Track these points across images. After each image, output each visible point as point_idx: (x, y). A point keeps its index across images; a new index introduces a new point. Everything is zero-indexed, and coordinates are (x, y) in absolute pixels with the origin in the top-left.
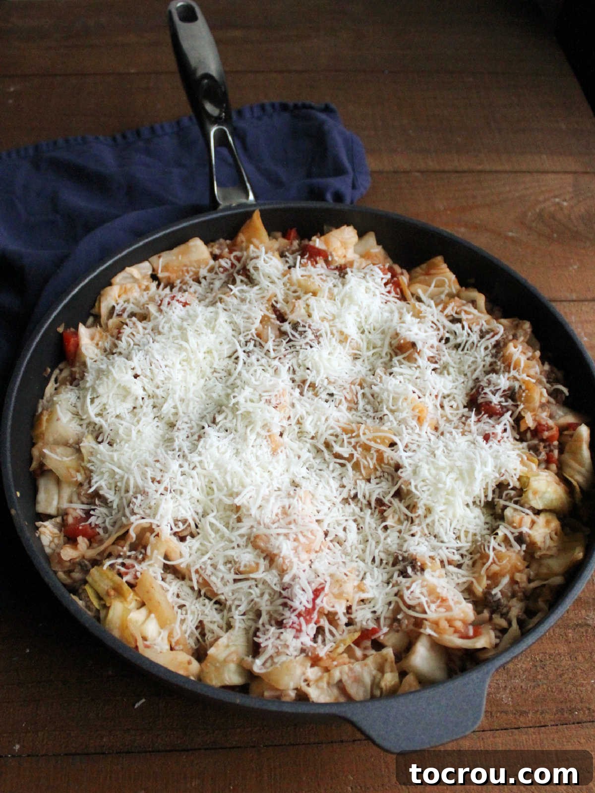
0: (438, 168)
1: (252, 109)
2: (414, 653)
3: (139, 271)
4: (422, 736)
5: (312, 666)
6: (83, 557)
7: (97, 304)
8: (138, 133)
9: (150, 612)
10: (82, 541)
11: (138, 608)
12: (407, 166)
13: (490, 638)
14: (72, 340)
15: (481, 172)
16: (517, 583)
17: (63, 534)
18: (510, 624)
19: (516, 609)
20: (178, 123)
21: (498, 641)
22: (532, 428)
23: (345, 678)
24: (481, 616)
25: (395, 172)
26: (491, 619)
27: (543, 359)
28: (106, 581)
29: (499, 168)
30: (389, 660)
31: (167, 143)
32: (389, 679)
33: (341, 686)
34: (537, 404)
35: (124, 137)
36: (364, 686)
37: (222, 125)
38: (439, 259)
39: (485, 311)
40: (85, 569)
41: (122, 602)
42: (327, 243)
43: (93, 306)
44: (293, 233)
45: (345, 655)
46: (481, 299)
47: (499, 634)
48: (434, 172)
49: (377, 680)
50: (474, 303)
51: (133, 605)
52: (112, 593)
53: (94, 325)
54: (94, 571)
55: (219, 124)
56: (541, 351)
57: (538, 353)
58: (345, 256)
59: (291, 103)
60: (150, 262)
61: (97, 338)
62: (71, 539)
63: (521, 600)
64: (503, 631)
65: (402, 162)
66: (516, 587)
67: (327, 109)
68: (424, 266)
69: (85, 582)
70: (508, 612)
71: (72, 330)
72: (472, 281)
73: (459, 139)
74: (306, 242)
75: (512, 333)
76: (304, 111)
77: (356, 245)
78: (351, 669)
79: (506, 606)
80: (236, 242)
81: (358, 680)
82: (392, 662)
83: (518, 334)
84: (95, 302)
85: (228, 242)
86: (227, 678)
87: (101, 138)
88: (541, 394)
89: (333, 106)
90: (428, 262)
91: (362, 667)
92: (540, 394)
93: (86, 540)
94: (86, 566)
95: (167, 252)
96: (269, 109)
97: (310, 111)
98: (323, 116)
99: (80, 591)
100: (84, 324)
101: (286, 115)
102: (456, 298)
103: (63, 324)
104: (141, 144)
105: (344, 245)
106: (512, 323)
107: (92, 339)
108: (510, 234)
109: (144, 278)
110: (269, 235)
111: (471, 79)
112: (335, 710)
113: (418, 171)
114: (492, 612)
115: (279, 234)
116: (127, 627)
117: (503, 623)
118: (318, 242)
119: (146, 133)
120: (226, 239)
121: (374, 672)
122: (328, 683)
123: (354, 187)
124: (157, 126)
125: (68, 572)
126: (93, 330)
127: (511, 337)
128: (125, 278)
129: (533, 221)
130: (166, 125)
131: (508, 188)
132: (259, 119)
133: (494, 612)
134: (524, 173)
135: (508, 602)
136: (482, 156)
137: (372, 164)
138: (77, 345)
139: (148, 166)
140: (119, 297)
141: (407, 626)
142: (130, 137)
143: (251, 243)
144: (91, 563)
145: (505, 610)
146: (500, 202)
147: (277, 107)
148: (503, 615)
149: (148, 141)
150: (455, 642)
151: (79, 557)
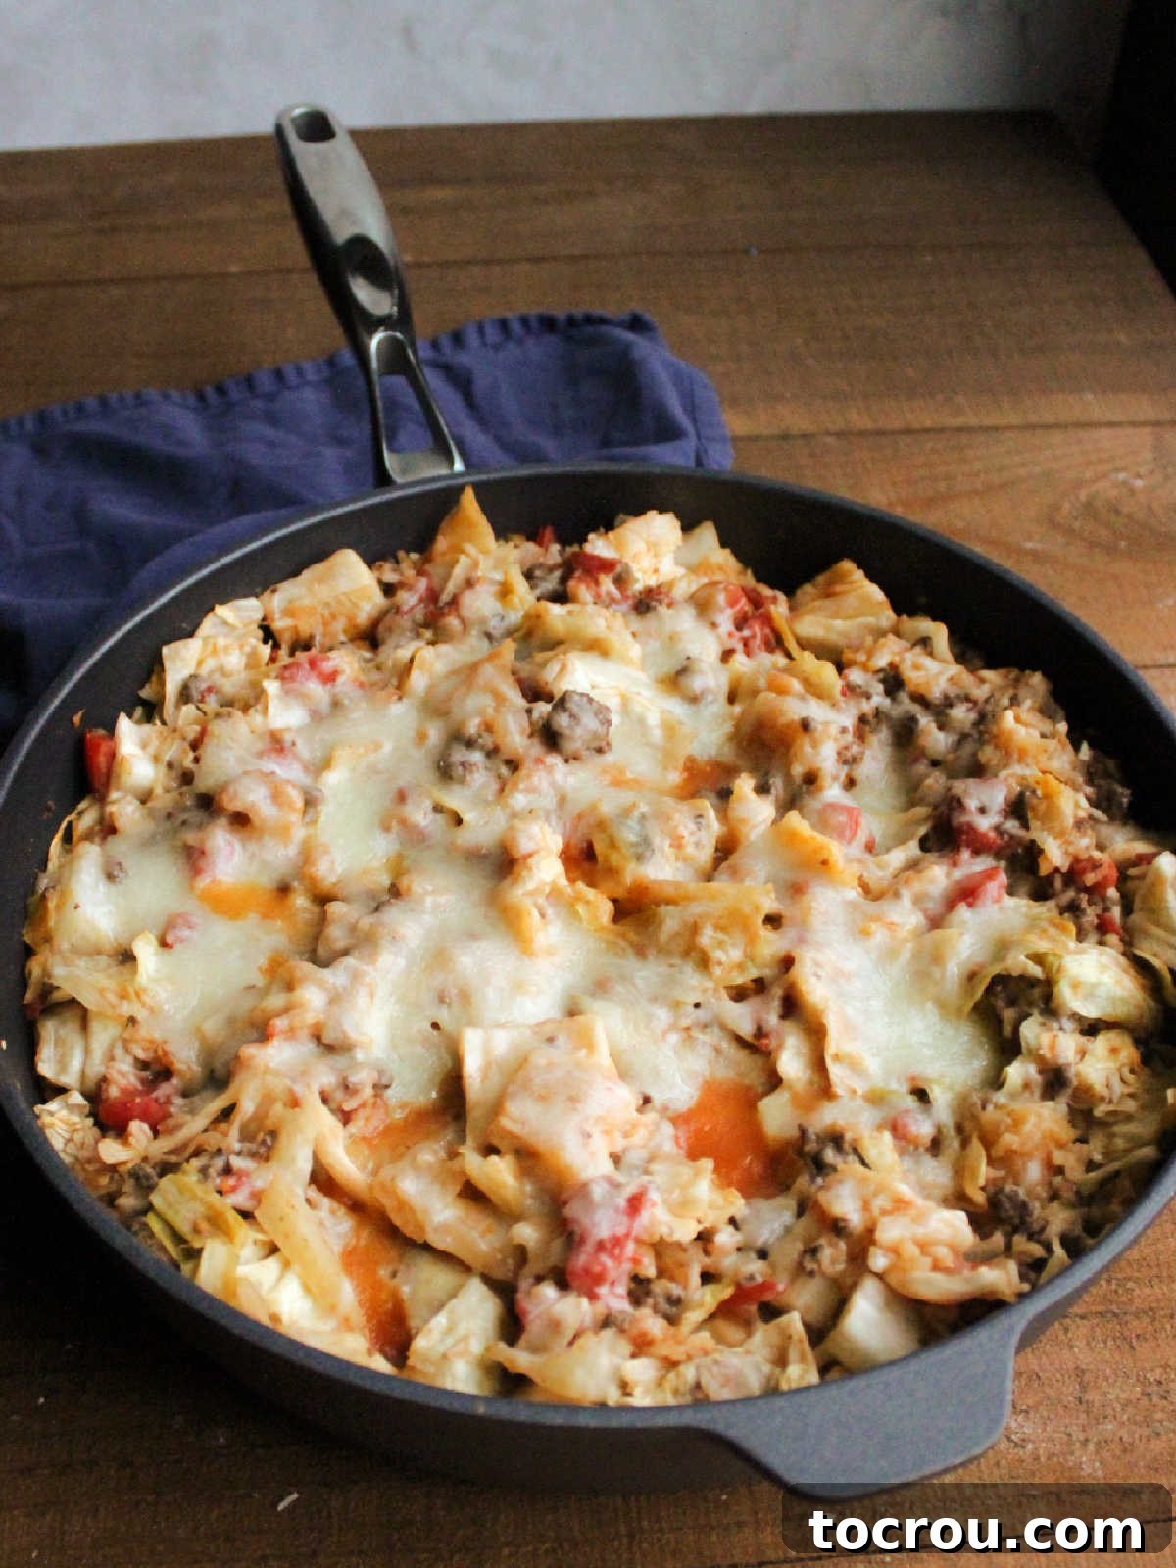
0: (869, 425)
1: (481, 329)
2: (849, 1316)
3: (239, 615)
5: (635, 1355)
6: (144, 1160)
7: (155, 676)
8: (249, 382)
9: (286, 1265)
10: (138, 1129)
11: (262, 1259)
12: (806, 425)
14: (104, 748)
15: (960, 430)
16: (1060, 1170)
18: (1049, 1248)
19: (1058, 1220)
21: (1026, 1285)
22: (1064, 870)
23: (706, 1378)
24: (989, 1240)
25: (785, 437)
26: (1009, 1247)
27: (1075, 739)
28: (192, 1205)
29: (999, 421)
30: (795, 1337)
31: (311, 401)
32: (798, 1375)
34: (1070, 822)
35: (221, 390)
37: (393, 329)
38: (847, 565)
39: (948, 655)
40: (144, 1182)
41: (225, 1243)
42: (619, 546)
44: (548, 533)
45: (704, 1333)
46: (939, 633)
47: (1026, 1271)
48: (862, 433)
49: (773, 1380)
50: (924, 642)
51: (248, 1251)
52: (205, 1227)
53: (148, 719)
54: (166, 1184)
55: (387, 328)
56: (1068, 722)
57: (1063, 727)
58: (656, 571)
59: (560, 314)
60: (259, 600)
61: (155, 743)
62: (115, 1127)
63: (1072, 1206)
64: (1036, 1266)
66: (1058, 1180)
67: (637, 324)
68: (821, 579)
69: (147, 1209)
70: (1043, 1229)
71: (102, 730)
72: (921, 602)
73: (911, 371)
74: (576, 547)
75: (1011, 692)
76: (590, 330)
77: (677, 549)
78: (718, 1362)
79: (1038, 1219)
80: (431, 553)
81: (733, 1381)
82: (802, 1342)
83: (1021, 696)
84: (151, 671)
85: (414, 556)
87: (175, 395)
88: (1077, 805)
89: (648, 317)
92: (1073, 803)
93: (146, 1127)
94: (148, 1177)
95: (290, 580)
96: (516, 327)
97: (604, 329)
98: (629, 336)
99: (139, 1225)
100: (130, 716)
101: (551, 340)
102: (891, 637)
104: (258, 404)
105: (654, 547)
106: (1006, 678)
107: (144, 746)
108: (1029, 545)
109: (247, 630)
110: (499, 538)
111: (929, 258)
113: (831, 434)
114: (1012, 1232)
115: (518, 536)
117: (1037, 1250)
118: (598, 546)
119: (265, 383)
120: (408, 551)
121: (766, 1366)
122: (674, 1387)
124: (289, 372)
126: (147, 728)
127: (1006, 701)
128: (216, 626)
129: (1076, 519)
130: (307, 365)
131: (1017, 459)
132: (497, 348)
133: (1016, 1230)
134: (1048, 427)
135: (1043, 1208)
136: (961, 399)
137: (735, 423)
138: (112, 755)
139: (271, 444)
140: (200, 663)
141: (833, 1262)
142: (235, 394)
143: (463, 552)
144: (158, 1170)
145: (1036, 1227)
146: (1003, 486)
147: (534, 324)
148: (1031, 1237)
149: (271, 397)
150: (937, 1286)
151: (132, 1160)
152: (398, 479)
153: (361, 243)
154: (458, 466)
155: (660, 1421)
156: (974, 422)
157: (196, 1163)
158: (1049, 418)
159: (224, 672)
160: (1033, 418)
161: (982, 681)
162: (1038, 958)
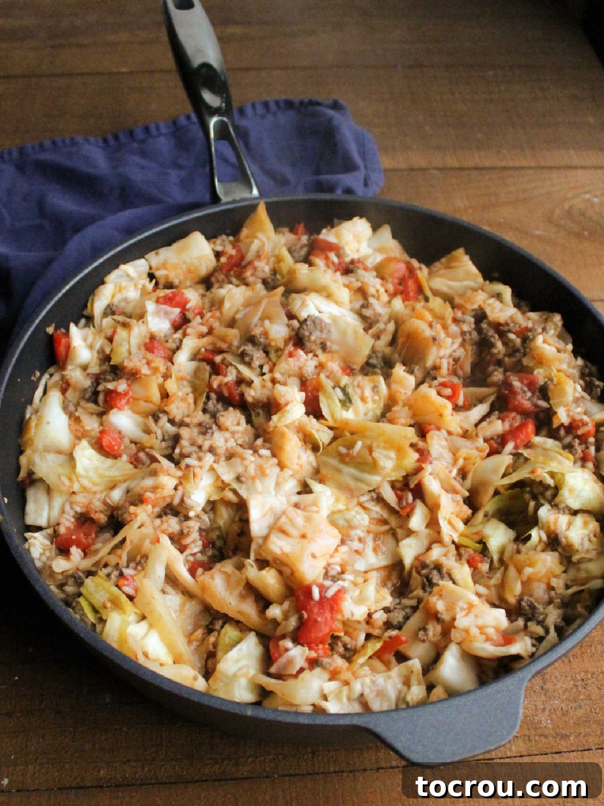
0: (457, 165)
1: (254, 106)
2: (443, 663)
3: (135, 269)
4: (454, 747)
5: (330, 680)
6: (78, 569)
7: (89, 305)
8: (131, 133)
9: (151, 626)
10: (75, 552)
11: (139, 622)
12: (423, 163)
13: (526, 645)
14: (63, 341)
15: (505, 168)
16: (553, 589)
17: (54, 546)
18: (547, 631)
19: (553, 616)
20: (174, 123)
21: (534, 649)
22: (566, 424)
23: (367, 691)
24: (515, 624)
25: (411, 169)
26: (526, 627)
27: (576, 353)
28: (102, 593)
29: (525, 164)
30: (415, 672)
31: (163, 144)
32: (417, 692)
33: (362, 701)
34: (571, 399)
35: (116, 138)
36: (389, 700)
37: (223, 116)
38: (460, 251)
39: (512, 305)
40: (79, 581)
41: (120, 614)
42: (338, 236)
43: (86, 306)
44: (301, 228)
45: (366, 668)
46: (507, 292)
47: (535, 642)
48: (452, 169)
49: (403, 695)
50: (498, 296)
51: (132, 618)
52: (109, 605)
53: (87, 325)
54: (89, 582)
55: (220, 115)
56: (573, 344)
57: (570, 347)
58: (358, 251)
59: (296, 98)
60: (147, 260)
61: (90, 338)
62: (63, 551)
63: (559, 607)
64: (540, 639)
65: (418, 160)
66: (553, 593)
67: (336, 106)
68: (443, 260)
69: (80, 595)
70: (544, 619)
71: (63, 330)
72: (496, 275)
73: (479, 135)
74: (315, 236)
75: (542, 326)
76: (311, 108)
77: (369, 239)
78: (373, 682)
79: (542, 614)
80: (239, 237)
81: (381, 694)
82: (418, 674)
83: (548, 328)
84: (87, 302)
85: (231, 238)
86: (237, 694)
87: (92, 140)
88: (575, 389)
89: (342, 102)
90: (449, 256)
91: (385, 681)
92: (573, 388)
93: (79, 551)
94: (80, 577)
95: (165, 248)
96: (273, 107)
97: (319, 108)
98: (331, 112)
99: (74, 604)
100: (77, 324)
101: (291, 113)
102: (480, 291)
103: (54, 325)
104: (135, 145)
105: (357, 238)
106: (541, 317)
107: (85, 340)
108: (537, 232)
109: (140, 276)
110: (276, 231)
111: (491, 73)
112: (356, 721)
113: (435, 168)
114: (528, 620)
115: (286, 230)
116: (126, 641)
117: (540, 631)
118: (327, 235)
119: (140, 134)
120: (228, 235)
121: (400, 686)
122: (349, 698)
123: (366, 184)
124: (152, 127)
125: (61, 586)
126: (86, 330)
127: (540, 330)
128: (120, 277)
129: (562, 219)
130: (162, 125)
131: (533, 185)
132: (263, 117)
133: (529, 619)
134: (551, 168)
135: (544, 609)
136: (505, 151)
137: (386, 162)
138: (68, 347)
139: (143, 168)
140: (113, 296)
141: (434, 635)
142: (123, 138)
143: (255, 237)
144: (86, 574)
145: (541, 618)
146: (525, 200)
147: (282, 105)
148: (539, 623)
149: (142, 142)
150: (488, 649)
151: (72, 569)
152: (224, 199)
153: (206, 66)
154: (255, 192)
155: (341, 722)
156: (511, 164)
157: (105, 571)
158: (550, 163)
159: (126, 300)
160: (542, 163)
161: (529, 319)
162: (552, 475)
